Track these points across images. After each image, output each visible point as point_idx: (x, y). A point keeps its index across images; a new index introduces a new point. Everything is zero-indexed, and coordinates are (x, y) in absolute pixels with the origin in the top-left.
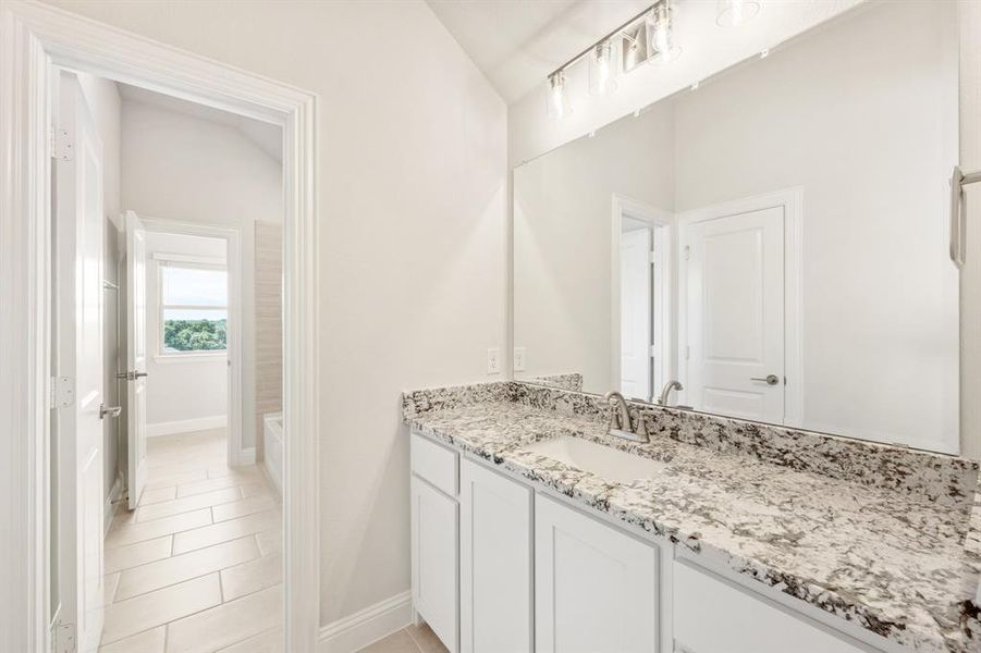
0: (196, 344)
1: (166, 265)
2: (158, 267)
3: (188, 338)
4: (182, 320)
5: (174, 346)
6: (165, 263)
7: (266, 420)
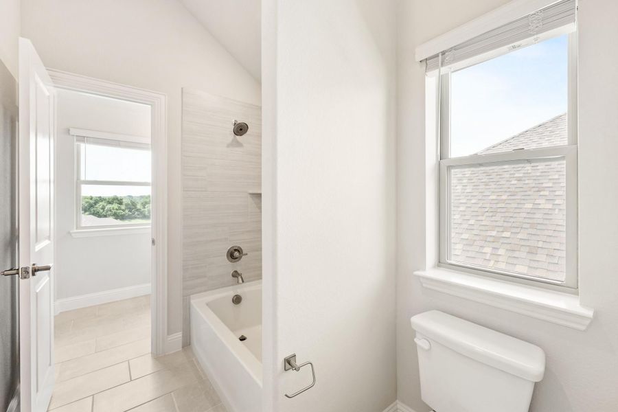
0: (109, 213)
1: (83, 141)
2: (76, 143)
3: (103, 208)
4: (99, 196)
5: (93, 214)
6: (82, 139)
7: (192, 302)
